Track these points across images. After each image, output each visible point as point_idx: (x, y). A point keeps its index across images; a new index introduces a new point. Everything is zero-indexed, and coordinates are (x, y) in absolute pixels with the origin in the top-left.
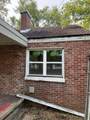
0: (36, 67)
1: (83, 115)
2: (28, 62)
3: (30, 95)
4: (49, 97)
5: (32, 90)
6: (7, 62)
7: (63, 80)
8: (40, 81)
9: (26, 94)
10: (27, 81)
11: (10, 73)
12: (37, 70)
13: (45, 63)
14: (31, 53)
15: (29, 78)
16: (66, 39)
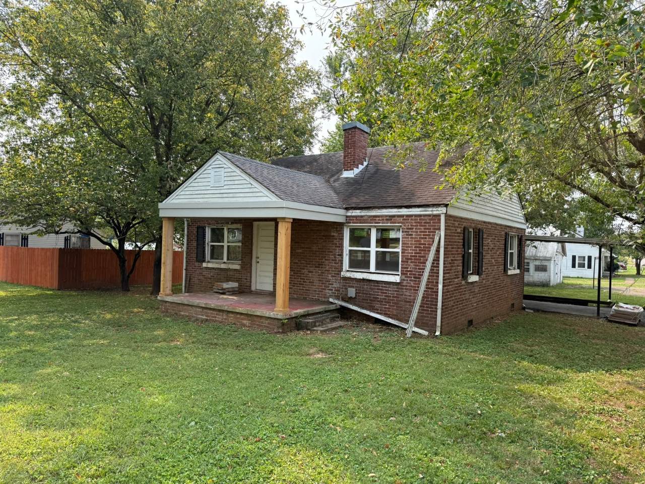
0: (360, 255)
1: (438, 333)
2: (347, 247)
3: (350, 300)
4: (377, 306)
5: (352, 292)
6: (315, 248)
7: (397, 279)
8: (364, 280)
9: (343, 300)
10: (345, 279)
11: (319, 265)
12: (360, 262)
13: (373, 249)
14: (352, 231)
15: (348, 275)
16: (404, 212)
